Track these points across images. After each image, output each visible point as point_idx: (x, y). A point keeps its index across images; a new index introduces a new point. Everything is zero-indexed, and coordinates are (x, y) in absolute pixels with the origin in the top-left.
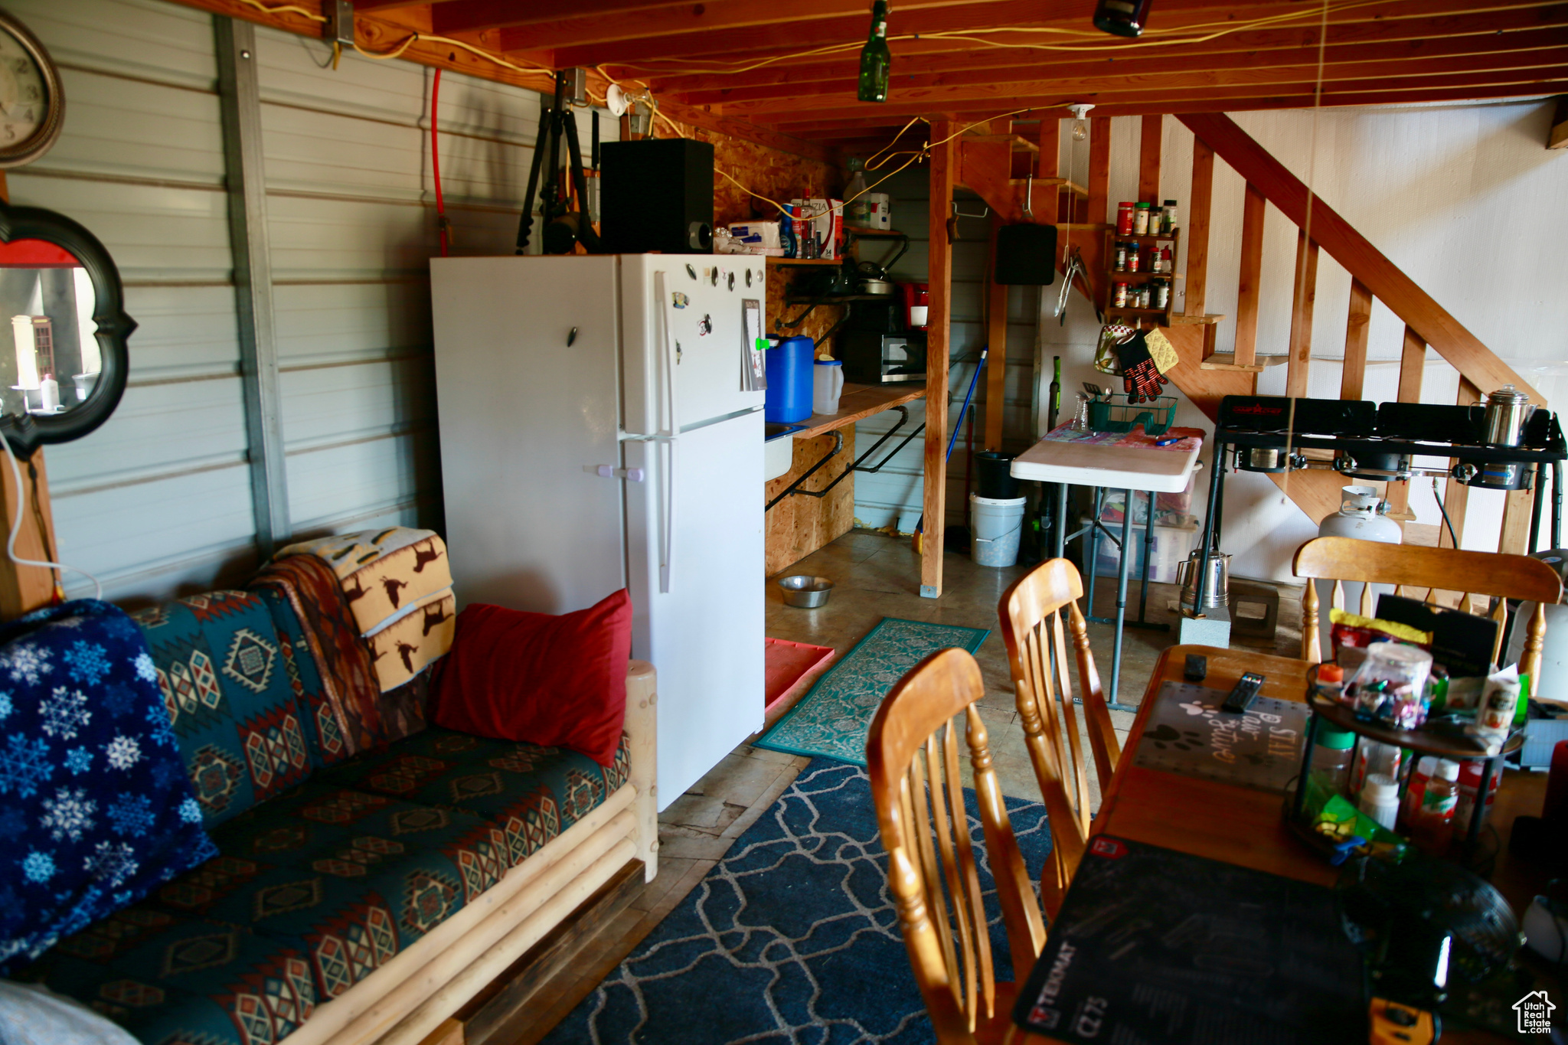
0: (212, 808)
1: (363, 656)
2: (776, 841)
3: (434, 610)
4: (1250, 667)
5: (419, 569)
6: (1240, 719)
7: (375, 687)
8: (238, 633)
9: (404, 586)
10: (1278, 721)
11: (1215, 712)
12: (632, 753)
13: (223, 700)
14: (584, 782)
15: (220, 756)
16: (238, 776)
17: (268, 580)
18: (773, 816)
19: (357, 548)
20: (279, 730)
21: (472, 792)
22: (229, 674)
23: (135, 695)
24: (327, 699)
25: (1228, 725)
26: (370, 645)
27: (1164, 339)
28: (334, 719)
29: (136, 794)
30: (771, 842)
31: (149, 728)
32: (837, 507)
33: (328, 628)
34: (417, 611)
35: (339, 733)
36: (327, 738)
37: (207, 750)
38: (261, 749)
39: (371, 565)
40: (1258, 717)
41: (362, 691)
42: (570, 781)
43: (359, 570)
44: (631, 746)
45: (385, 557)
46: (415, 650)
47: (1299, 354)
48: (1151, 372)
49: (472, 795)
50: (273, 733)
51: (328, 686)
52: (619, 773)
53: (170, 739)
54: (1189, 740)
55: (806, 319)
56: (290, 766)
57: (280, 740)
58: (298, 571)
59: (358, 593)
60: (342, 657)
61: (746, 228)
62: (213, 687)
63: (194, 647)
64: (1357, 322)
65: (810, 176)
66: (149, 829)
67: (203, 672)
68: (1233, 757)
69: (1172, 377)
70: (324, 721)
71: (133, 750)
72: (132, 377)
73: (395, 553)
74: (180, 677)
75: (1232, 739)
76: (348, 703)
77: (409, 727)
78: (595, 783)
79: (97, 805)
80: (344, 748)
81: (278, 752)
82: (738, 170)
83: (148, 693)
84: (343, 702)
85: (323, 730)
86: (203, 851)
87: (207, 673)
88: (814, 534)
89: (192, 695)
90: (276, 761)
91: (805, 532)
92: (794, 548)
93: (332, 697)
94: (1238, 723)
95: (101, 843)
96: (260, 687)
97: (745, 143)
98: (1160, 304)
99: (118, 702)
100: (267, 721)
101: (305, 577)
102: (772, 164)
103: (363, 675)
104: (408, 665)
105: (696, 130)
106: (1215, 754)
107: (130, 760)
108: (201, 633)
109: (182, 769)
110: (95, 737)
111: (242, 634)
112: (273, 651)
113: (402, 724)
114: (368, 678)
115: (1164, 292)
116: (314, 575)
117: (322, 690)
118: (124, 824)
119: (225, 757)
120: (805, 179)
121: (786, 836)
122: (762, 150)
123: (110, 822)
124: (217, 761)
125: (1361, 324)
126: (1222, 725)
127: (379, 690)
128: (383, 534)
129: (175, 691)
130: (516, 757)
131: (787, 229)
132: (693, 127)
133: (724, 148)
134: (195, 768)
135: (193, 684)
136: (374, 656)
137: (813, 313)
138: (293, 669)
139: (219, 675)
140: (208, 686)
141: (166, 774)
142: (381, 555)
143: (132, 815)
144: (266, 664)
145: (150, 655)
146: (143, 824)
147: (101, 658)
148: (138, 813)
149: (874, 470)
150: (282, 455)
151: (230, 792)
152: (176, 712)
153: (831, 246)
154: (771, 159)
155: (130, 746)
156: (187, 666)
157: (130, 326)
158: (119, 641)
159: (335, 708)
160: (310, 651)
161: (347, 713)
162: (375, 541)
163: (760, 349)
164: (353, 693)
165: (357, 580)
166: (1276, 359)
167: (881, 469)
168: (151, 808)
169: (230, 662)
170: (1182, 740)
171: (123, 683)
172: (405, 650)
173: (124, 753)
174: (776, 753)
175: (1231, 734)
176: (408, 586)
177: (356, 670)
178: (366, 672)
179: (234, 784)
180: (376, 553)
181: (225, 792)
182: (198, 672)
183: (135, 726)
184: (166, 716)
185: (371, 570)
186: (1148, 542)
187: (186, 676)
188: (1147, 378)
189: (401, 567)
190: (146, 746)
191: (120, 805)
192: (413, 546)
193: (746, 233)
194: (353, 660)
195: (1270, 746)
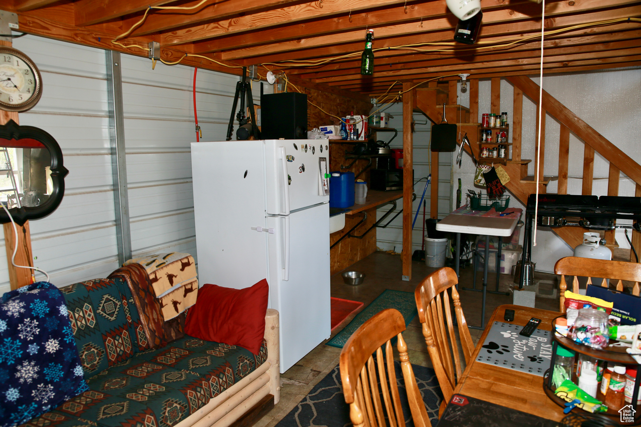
0: (90, 369)
1: (157, 306)
2: (332, 387)
3: (189, 287)
4: (534, 315)
5: (182, 270)
6: (528, 340)
7: (162, 319)
8: (104, 296)
9: (176, 277)
10: (546, 341)
11: (517, 336)
12: (268, 349)
13: (97, 324)
14: (246, 361)
15: (94, 348)
16: (101, 356)
17: (119, 274)
18: (332, 376)
19: (156, 261)
20: (120, 336)
21: (197, 365)
22: (100, 313)
23: (58, 322)
24: (142, 324)
25: (522, 342)
26: (160, 301)
27: (504, 171)
28: (144, 332)
29: (56, 363)
30: (330, 387)
31: (63, 336)
32: (369, 242)
33: (143, 294)
34: (181, 287)
35: (146, 337)
36: (141, 340)
37: (89, 345)
38: (112, 345)
39: (162, 268)
40: (536, 338)
41: (156, 320)
42: (239, 360)
43: (157, 270)
44: (268, 346)
45: (168, 265)
46: (180, 303)
47: (563, 176)
48: (498, 185)
49: (197, 366)
50: (117, 338)
51: (142, 318)
52: (262, 357)
53: (72, 340)
54: (503, 349)
55: (354, 165)
56: (124, 352)
57: (120, 341)
58: (131, 271)
59: (156, 280)
60: (148, 306)
61: (326, 128)
62: (92, 318)
63: (85, 302)
64: (588, 162)
65: (355, 107)
66: (61, 378)
67: (89, 312)
68: (523, 358)
69: (508, 187)
70: (140, 333)
71: (56, 345)
72: (66, 192)
73: (173, 263)
74: (79, 314)
75: (523, 349)
76: (150, 325)
77: (176, 336)
78: (251, 361)
79: (40, 368)
80: (148, 344)
81: (119, 346)
82: (323, 105)
83: (64, 321)
84: (148, 325)
85: (139, 337)
86: (83, 388)
87: (90, 313)
88: (359, 254)
89: (84, 322)
90: (118, 350)
91: (355, 253)
92: (350, 260)
93: (143, 323)
94: (527, 341)
95: (40, 384)
96: (113, 318)
97: (326, 93)
98: (501, 156)
99: (51, 325)
100: (115, 333)
101: (134, 273)
102: (338, 102)
103: (157, 314)
104: (177, 310)
105: (305, 89)
106: (514, 356)
107: (55, 349)
108: (89, 296)
109: (77, 353)
110: (40, 339)
111: (106, 296)
112: (119, 304)
113: (173, 334)
114: (159, 315)
115: (503, 151)
116: (138, 272)
117: (139, 320)
118: (50, 376)
119: (96, 348)
120: (353, 108)
121: (336, 385)
122: (334, 96)
123: (45, 375)
124: (93, 349)
125: (590, 163)
126: (519, 342)
127: (164, 320)
128: (168, 255)
129: (76, 320)
130: (218, 350)
131: (344, 128)
132: (304, 88)
133: (318, 96)
134: (83, 352)
135: (84, 317)
136: (162, 306)
137: (357, 162)
138: (127, 311)
139: (95, 313)
140: (90, 318)
141: (70, 355)
142: (167, 264)
143: (54, 372)
144: (116, 309)
145: (66, 305)
146: (58, 376)
147: (45, 307)
148: (56, 371)
149: (384, 227)
150: (128, 223)
151: (98, 363)
152: (76, 329)
153: (363, 135)
154: (338, 100)
155: (55, 343)
156: (82, 310)
157: (66, 172)
158: (53, 299)
159: (144, 327)
160: (135, 304)
161: (150, 329)
162: (164, 258)
163: (327, 178)
164: (152, 321)
165: (156, 274)
166: (553, 179)
167: (387, 226)
168: (62, 370)
169: (100, 308)
170: (500, 349)
171: (54, 317)
172: (175, 304)
173: (52, 346)
174: (335, 348)
175: (523, 347)
176: (177, 277)
177: (154, 311)
178: (159, 313)
179: (100, 359)
180: (164, 263)
181: (95, 363)
182: (86, 312)
183: (57, 335)
184: (71, 331)
185: (162, 270)
186: (500, 257)
187: (81, 314)
188: (497, 187)
189: (175, 269)
190: (62, 343)
191: (49, 368)
192: (180, 260)
193: (327, 130)
194: (153, 307)
195: (541, 353)
